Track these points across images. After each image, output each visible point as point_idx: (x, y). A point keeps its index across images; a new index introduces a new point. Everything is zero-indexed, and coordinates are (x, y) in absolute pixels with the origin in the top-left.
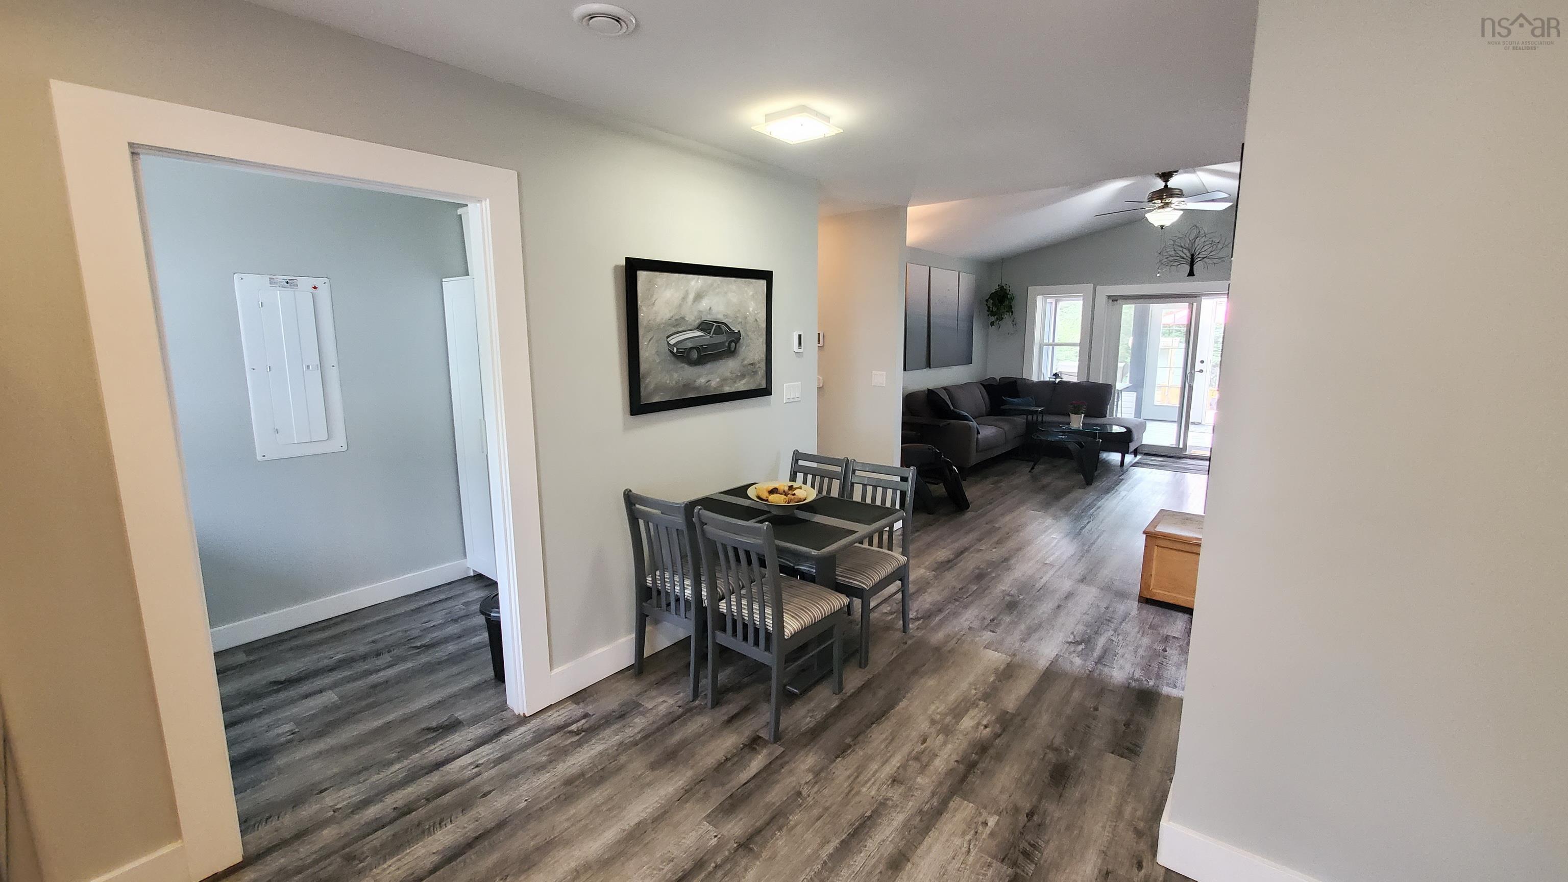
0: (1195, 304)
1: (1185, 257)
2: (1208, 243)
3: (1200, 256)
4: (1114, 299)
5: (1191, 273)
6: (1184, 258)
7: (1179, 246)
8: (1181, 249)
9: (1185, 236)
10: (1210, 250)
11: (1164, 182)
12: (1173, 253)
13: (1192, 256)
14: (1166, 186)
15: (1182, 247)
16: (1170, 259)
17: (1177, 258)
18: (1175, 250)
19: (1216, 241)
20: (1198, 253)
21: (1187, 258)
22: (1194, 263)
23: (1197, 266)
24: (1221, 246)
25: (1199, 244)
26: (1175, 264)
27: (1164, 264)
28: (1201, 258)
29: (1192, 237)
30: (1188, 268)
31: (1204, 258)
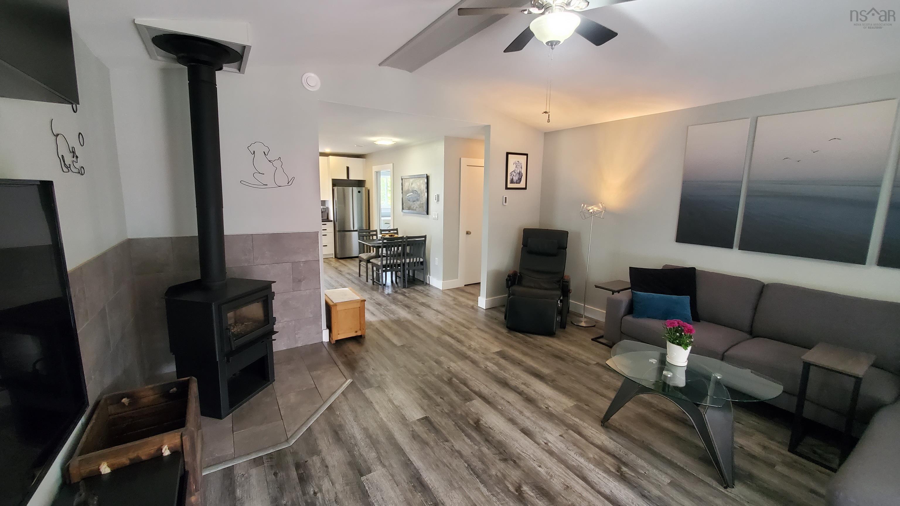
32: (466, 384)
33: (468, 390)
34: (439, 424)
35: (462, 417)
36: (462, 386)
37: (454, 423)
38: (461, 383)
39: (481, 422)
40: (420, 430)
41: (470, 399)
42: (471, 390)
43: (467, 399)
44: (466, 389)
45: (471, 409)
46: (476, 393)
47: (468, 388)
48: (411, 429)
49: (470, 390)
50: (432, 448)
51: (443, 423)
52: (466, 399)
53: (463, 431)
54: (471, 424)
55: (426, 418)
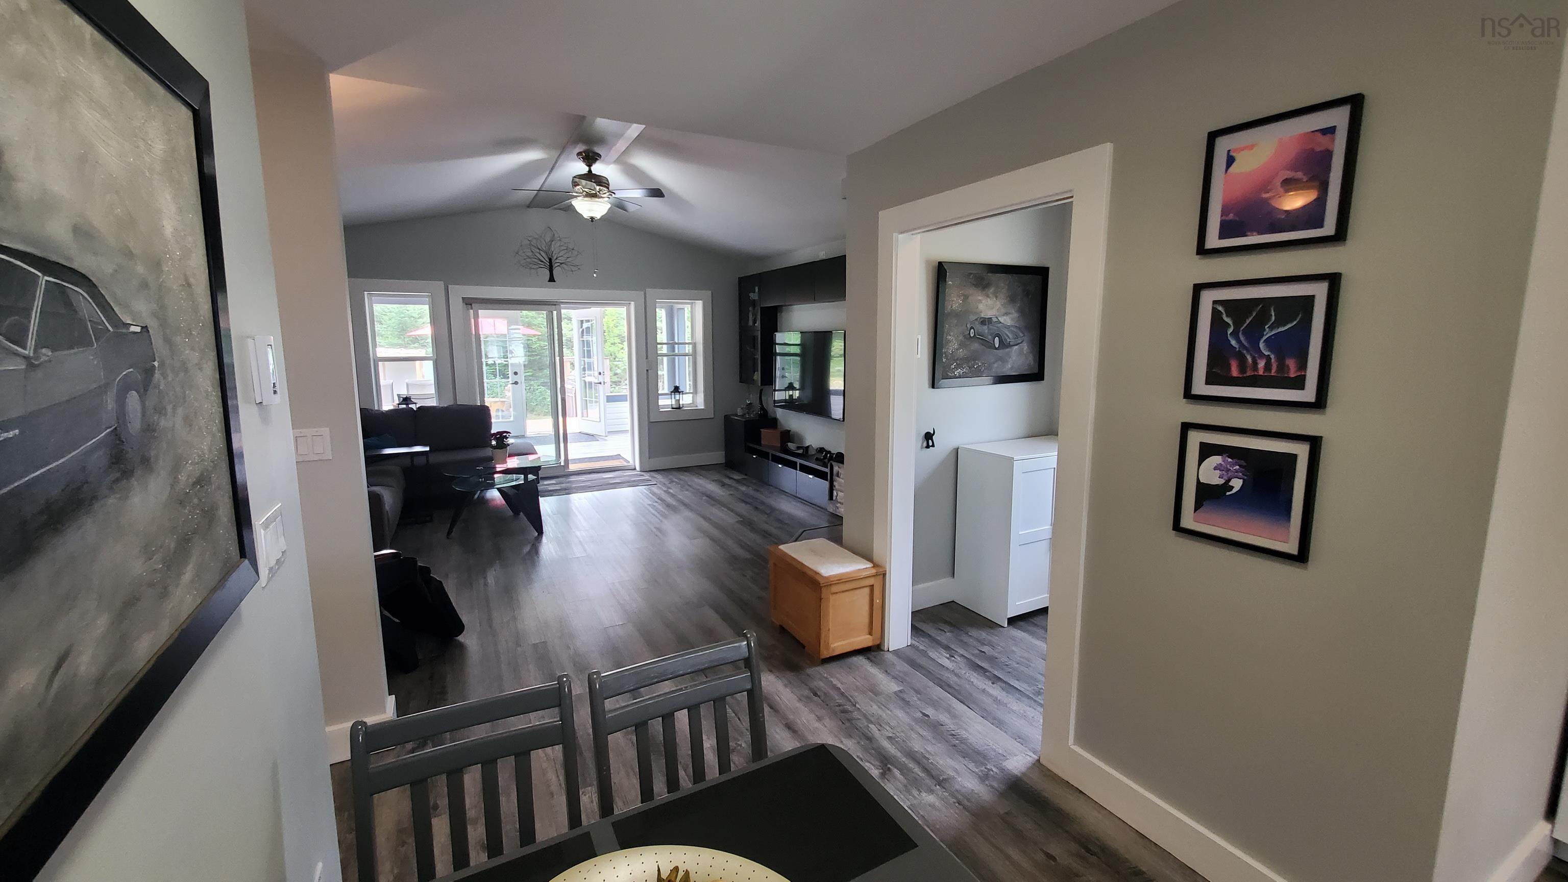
0: (555, 313)
1: (544, 261)
2: (563, 248)
3: (557, 261)
4: (469, 302)
5: (552, 279)
6: (542, 262)
7: (535, 247)
8: (538, 251)
9: (541, 237)
10: (566, 256)
11: (587, 166)
12: (530, 254)
13: (550, 260)
14: (590, 171)
15: (539, 249)
16: (528, 260)
17: (536, 261)
18: (532, 252)
19: (571, 247)
20: (555, 258)
21: (546, 262)
22: (553, 268)
23: (556, 272)
24: (576, 253)
25: (555, 247)
26: (534, 267)
27: (523, 265)
28: (559, 264)
29: (548, 239)
30: (548, 272)
31: (561, 264)
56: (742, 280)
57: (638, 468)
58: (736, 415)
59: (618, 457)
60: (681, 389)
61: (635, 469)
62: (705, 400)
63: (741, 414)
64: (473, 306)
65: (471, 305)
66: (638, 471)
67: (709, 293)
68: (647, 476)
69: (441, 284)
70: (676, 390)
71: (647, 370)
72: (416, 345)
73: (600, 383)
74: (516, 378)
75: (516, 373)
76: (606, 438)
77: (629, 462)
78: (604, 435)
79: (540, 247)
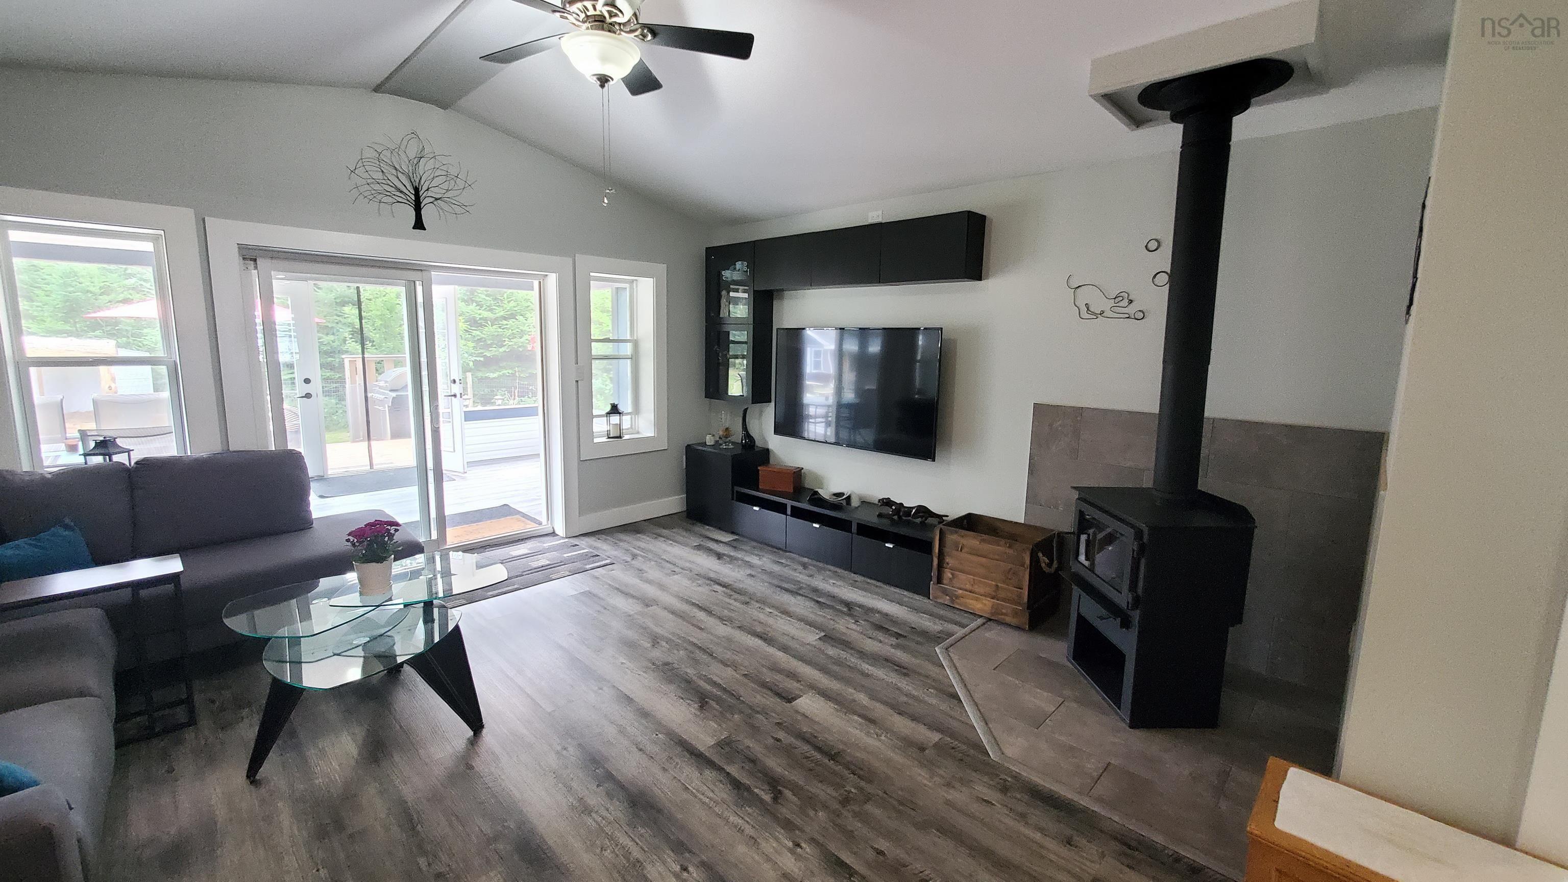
0: (419, 285)
1: (405, 190)
2: (439, 172)
3: (430, 194)
4: (251, 256)
5: (419, 224)
6: (401, 192)
7: (390, 165)
8: (394, 172)
9: (400, 147)
10: (445, 186)
12: (378, 177)
13: (417, 190)
16: (377, 187)
17: (387, 188)
18: (382, 172)
19: (453, 171)
20: (425, 188)
21: (409, 194)
22: (422, 205)
23: (427, 213)
24: (461, 184)
25: (425, 168)
26: (385, 199)
27: (366, 194)
28: (432, 200)
29: (412, 155)
30: (413, 213)
31: (436, 199)
32: (736, 785)
33: (728, 769)
34: (765, 695)
35: (731, 709)
36: (745, 780)
37: (741, 698)
38: (748, 789)
39: (696, 706)
40: (791, 685)
41: (721, 744)
42: (720, 769)
43: (725, 745)
44: (733, 770)
45: (716, 726)
46: (711, 764)
47: (728, 773)
48: (802, 683)
49: (723, 769)
50: (763, 666)
51: (758, 696)
52: (728, 744)
53: (725, 689)
54: (713, 700)
55: (790, 700)
56: (711, 252)
57: (560, 530)
58: (704, 444)
59: (505, 511)
60: (621, 408)
61: (553, 534)
62: (657, 425)
63: (712, 443)
64: (258, 262)
65: (255, 260)
66: (563, 538)
67: (664, 267)
68: (585, 546)
69: (187, 215)
70: (615, 410)
71: (577, 381)
72: (97, 333)
73: (455, 396)
74: (308, 388)
75: (307, 381)
76: (465, 475)
77: (540, 524)
78: (462, 471)
79: (398, 167)
